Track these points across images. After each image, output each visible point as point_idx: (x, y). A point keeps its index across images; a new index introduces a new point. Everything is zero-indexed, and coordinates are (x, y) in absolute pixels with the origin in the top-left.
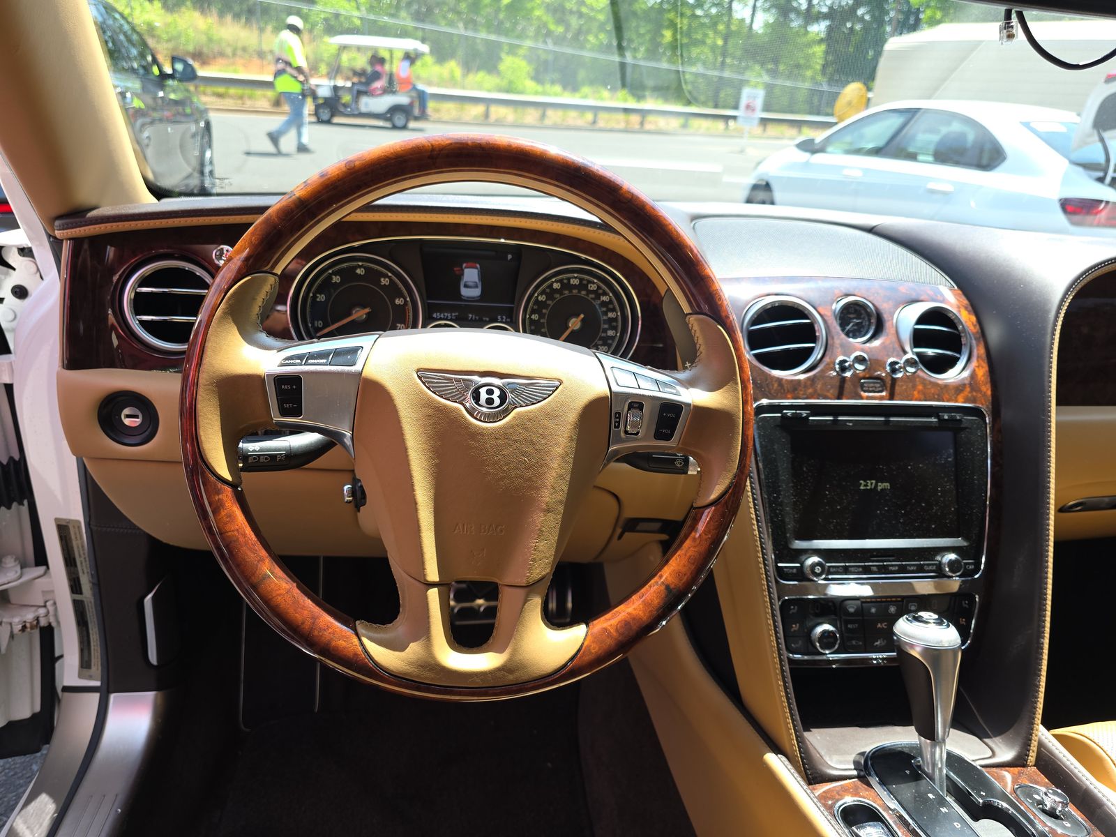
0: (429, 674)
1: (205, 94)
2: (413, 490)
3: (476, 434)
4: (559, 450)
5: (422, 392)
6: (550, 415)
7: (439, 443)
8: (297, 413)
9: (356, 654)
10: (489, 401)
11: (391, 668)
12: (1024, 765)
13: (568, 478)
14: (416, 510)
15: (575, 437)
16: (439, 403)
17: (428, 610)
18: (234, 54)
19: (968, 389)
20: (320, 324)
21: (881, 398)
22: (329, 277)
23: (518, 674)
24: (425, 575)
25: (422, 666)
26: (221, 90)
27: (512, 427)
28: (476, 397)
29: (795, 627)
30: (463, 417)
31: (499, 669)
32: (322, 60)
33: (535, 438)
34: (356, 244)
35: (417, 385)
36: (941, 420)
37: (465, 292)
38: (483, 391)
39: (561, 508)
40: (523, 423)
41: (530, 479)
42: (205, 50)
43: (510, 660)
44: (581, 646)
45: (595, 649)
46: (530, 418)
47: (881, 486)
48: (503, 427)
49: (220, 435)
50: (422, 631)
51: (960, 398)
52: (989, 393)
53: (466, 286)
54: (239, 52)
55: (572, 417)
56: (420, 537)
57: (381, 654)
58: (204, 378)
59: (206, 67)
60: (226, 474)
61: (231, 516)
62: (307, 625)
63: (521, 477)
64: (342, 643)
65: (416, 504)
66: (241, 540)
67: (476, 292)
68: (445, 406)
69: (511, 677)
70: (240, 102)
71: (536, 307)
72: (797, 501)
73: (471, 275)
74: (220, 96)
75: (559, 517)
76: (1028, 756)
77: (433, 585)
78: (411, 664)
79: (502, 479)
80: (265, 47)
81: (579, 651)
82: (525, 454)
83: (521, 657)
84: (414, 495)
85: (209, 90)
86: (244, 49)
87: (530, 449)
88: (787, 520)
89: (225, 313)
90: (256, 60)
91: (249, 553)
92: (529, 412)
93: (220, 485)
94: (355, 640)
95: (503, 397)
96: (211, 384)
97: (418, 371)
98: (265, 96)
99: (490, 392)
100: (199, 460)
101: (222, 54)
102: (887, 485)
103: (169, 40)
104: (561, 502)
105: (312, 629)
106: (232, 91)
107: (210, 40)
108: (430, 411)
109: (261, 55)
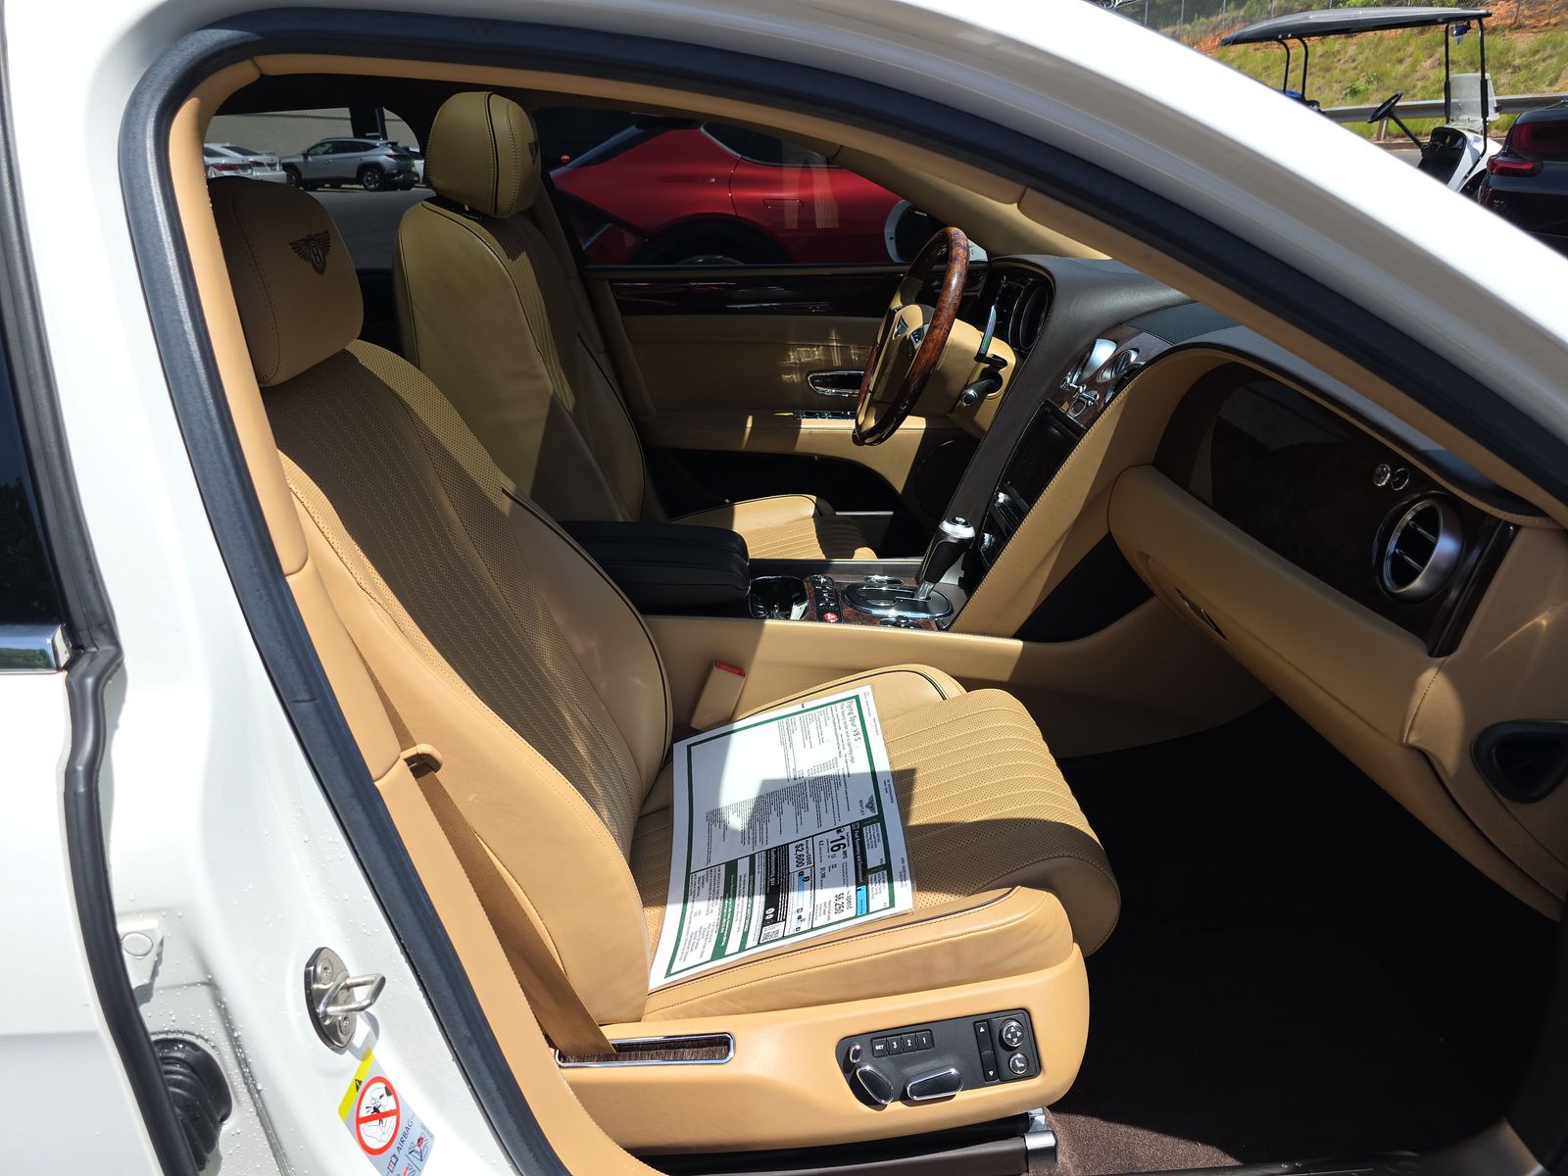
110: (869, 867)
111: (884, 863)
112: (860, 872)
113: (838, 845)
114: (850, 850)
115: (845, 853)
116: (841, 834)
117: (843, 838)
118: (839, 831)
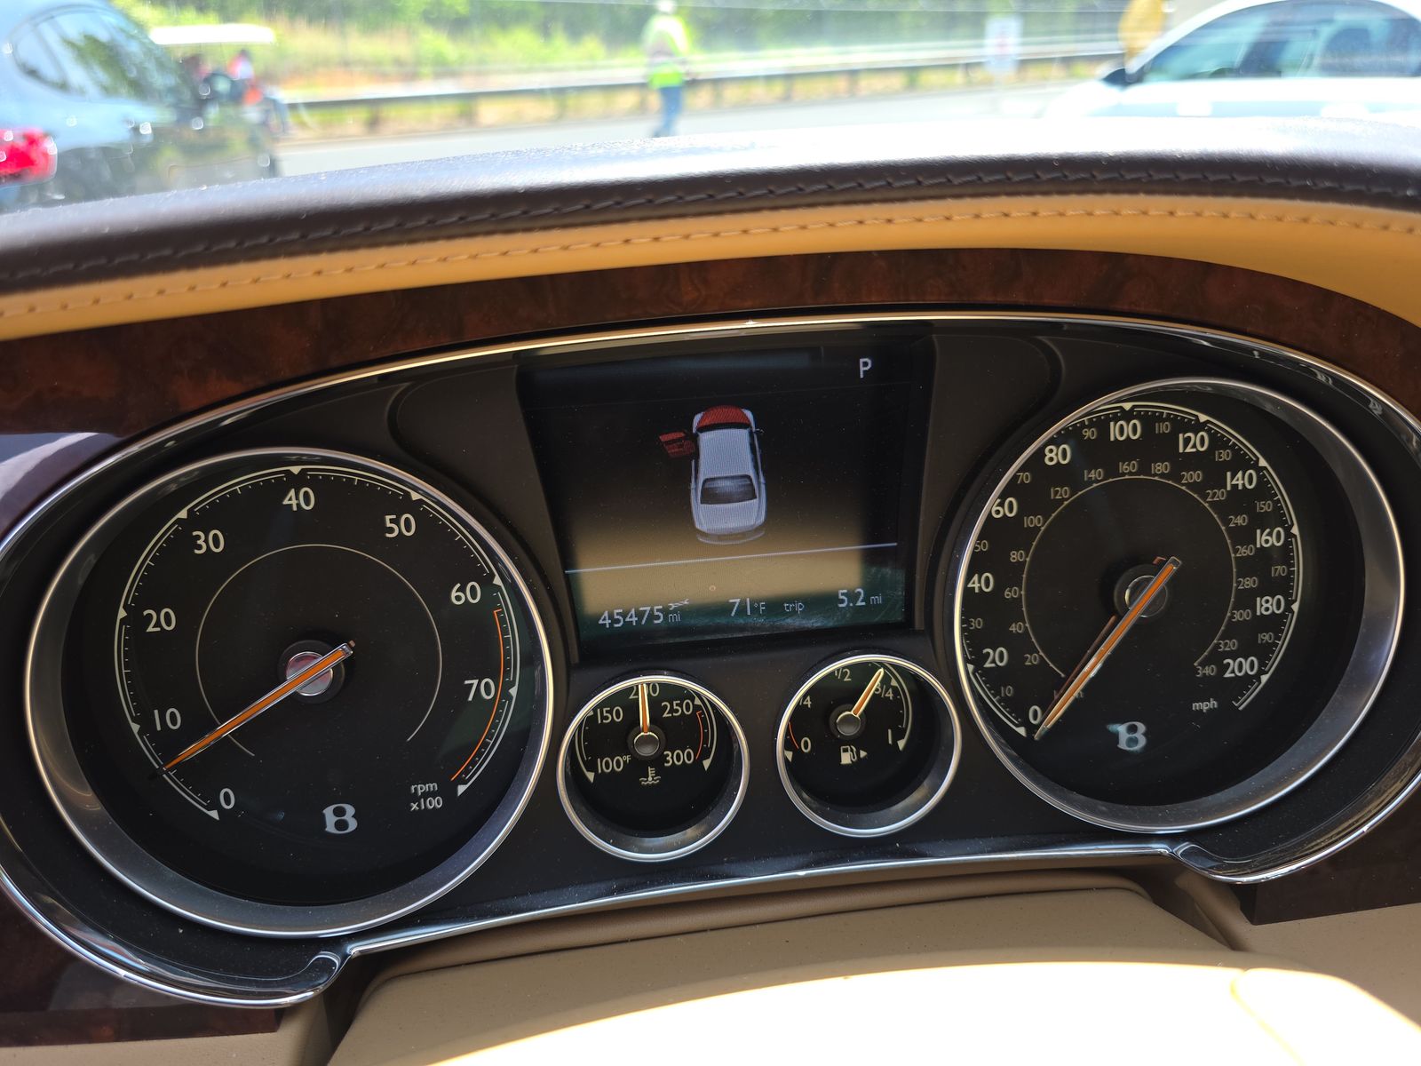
20: (173, 718)
22: (185, 537)
53: (710, 496)
73: (725, 452)
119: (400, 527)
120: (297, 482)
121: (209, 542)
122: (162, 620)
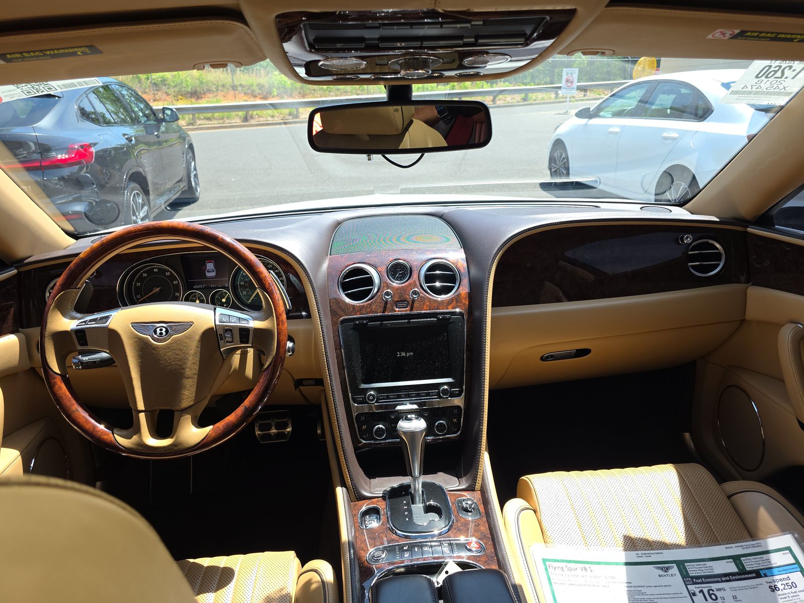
0: (141, 448)
1: (199, 119)
2: (130, 373)
3: (155, 348)
4: (192, 352)
5: (133, 332)
6: (188, 337)
7: (141, 353)
8: (86, 344)
9: (111, 441)
10: (161, 334)
11: (126, 446)
12: (473, 490)
13: (198, 363)
14: (132, 381)
15: (199, 346)
16: (140, 336)
17: (139, 422)
18: (217, 90)
19: (455, 302)
20: (139, 296)
21: (406, 311)
22: (142, 274)
23: (179, 447)
24: (137, 408)
25: (138, 445)
26: (209, 115)
27: (171, 344)
28: (155, 332)
29: (364, 427)
30: (150, 341)
31: (170, 445)
32: (274, 86)
33: (181, 348)
34: (148, 259)
35: (131, 330)
36: (439, 319)
37: (208, 274)
38: (158, 330)
39: (196, 377)
40: (176, 341)
41: (181, 365)
42: (198, 89)
43: (175, 441)
44: (207, 435)
45: (213, 435)
46: (179, 340)
47: (408, 354)
48: (167, 344)
49: (55, 355)
50: (138, 431)
51: (450, 307)
52: (467, 303)
53: (208, 272)
54: (220, 88)
55: (197, 337)
56: (134, 392)
57: (122, 441)
58: (47, 334)
59: (200, 101)
60: (58, 371)
61: (60, 388)
62: (91, 430)
63: (176, 364)
64: (105, 437)
65: (132, 378)
66: (64, 397)
67: (213, 274)
68: (142, 337)
69: (176, 448)
70: (221, 121)
71: (242, 279)
72: (363, 365)
73: (210, 266)
74: (208, 119)
75: (196, 380)
76: (475, 485)
77: (142, 411)
78: (133, 444)
79: (168, 366)
80: (237, 83)
81: (206, 436)
82: (177, 355)
83: (180, 440)
84: (131, 375)
85: (202, 116)
86: (223, 86)
87: (179, 352)
88: (357, 374)
89: (54, 307)
90: (231, 92)
91: (67, 402)
92: (178, 337)
93: (55, 375)
94: (112, 435)
95: (167, 331)
96: (50, 336)
97: (132, 323)
98: (237, 115)
99: (161, 330)
100: (46, 366)
101: (209, 91)
102: (412, 353)
103: (175, 86)
104: (195, 374)
105: (93, 432)
106: (216, 115)
107: (202, 83)
108: (137, 340)
109: (234, 88)
110: (737, 571)
111: (731, 560)
112: (743, 576)
113: (710, 595)
114: (714, 586)
115: (719, 590)
116: (697, 593)
117: (701, 591)
118: (694, 594)
119: (168, 274)
120: (155, 268)
121: (145, 275)
122: (139, 284)
